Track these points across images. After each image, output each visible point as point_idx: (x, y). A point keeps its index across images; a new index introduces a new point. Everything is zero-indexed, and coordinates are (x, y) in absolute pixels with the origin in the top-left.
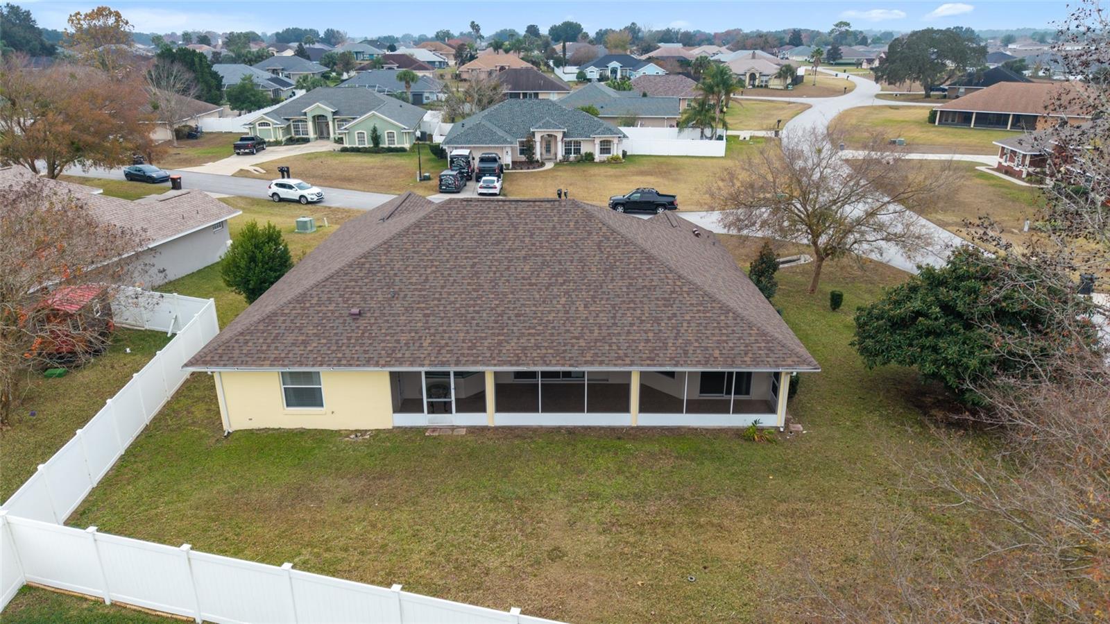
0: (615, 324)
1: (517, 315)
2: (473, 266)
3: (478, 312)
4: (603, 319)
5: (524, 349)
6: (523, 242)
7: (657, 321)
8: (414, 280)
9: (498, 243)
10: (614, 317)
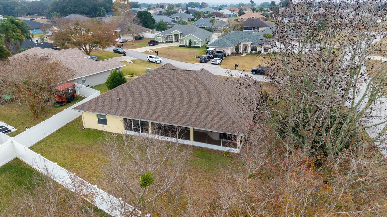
0: (189, 112)
1: (162, 106)
2: (156, 89)
4: (186, 110)
5: (159, 116)
6: (174, 83)
7: (202, 113)
8: (138, 91)
9: (167, 82)
10: (189, 110)
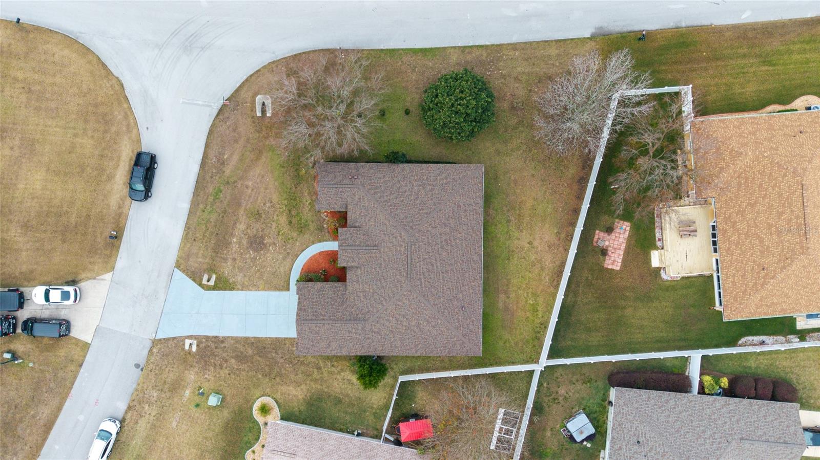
3: (462, 269)
8: (449, 293)
